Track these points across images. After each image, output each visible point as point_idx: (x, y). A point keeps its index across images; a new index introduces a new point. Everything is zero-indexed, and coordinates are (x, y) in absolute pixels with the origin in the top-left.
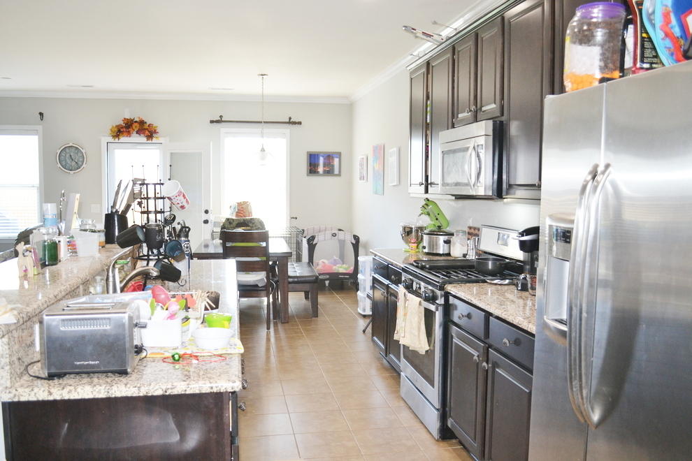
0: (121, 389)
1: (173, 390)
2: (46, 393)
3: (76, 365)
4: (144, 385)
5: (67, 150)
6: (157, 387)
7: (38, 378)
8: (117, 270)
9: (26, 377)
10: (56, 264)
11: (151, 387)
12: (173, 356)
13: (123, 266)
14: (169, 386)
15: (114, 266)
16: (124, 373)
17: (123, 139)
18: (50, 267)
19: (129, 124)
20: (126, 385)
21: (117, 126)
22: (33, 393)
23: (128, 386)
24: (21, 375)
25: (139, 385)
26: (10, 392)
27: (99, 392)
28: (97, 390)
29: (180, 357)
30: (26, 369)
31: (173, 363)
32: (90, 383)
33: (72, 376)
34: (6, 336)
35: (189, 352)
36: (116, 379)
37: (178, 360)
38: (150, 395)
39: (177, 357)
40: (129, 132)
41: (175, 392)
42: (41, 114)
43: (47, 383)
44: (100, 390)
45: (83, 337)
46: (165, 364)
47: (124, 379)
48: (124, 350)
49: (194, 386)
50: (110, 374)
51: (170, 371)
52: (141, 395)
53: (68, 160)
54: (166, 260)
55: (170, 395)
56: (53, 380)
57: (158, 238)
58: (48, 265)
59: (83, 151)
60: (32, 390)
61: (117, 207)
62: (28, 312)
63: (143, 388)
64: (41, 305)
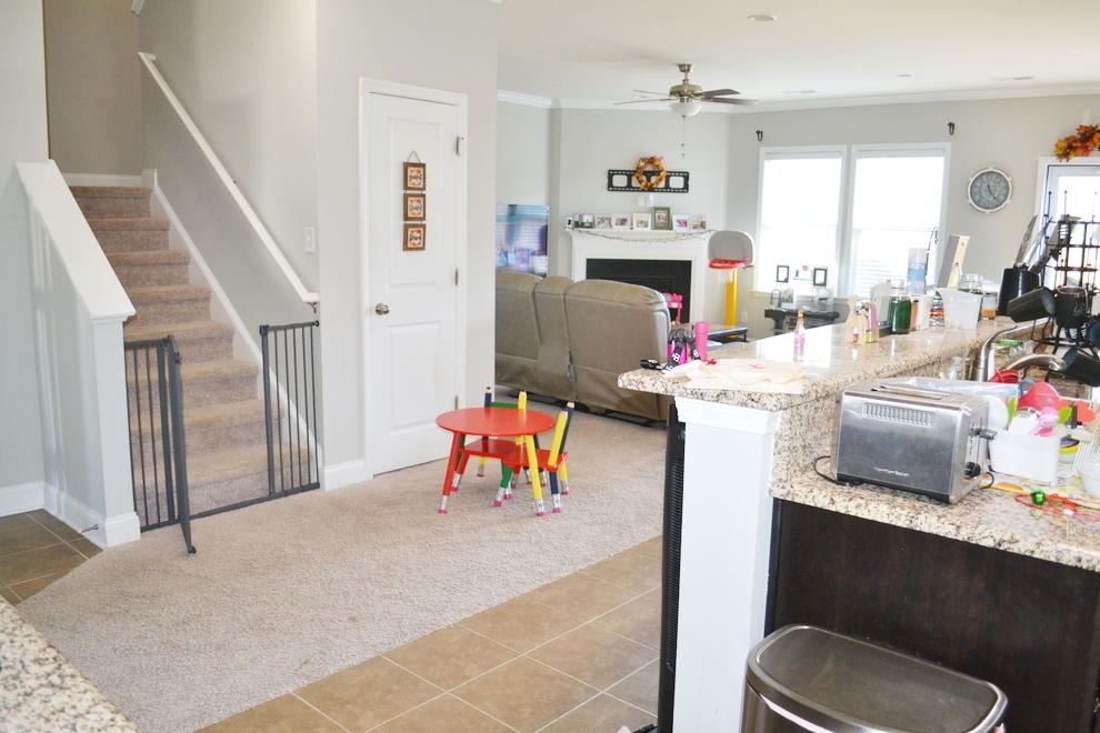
0: (932, 521)
1: (1012, 546)
2: (828, 500)
3: (877, 472)
4: (966, 524)
5: (984, 178)
6: (987, 533)
7: (826, 478)
8: (992, 353)
9: (811, 474)
10: (906, 333)
11: (977, 532)
12: (1034, 495)
13: (1007, 350)
14: (1007, 537)
15: (989, 346)
16: (943, 500)
17: (1075, 160)
18: (897, 336)
19: (1088, 134)
20: (940, 517)
21: (1067, 139)
22: (811, 496)
23: (943, 520)
24: (804, 470)
25: (958, 523)
26: (783, 487)
27: (898, 517)
28: (896, 514)
29: (1045, 498)
30: (814, 464)
31: (1031, 506)
32: (889, 503)
33: (871, 486)
34: (789, 411)
35: (1063, 495)
36: (930, 506)
37: (1041, 504)
38: (974, 542)
39: (1040, 497)
40: (1086, 147)
41: (1015, 549)
42: (951, 125)
43: (834, 488)
44: (900, 515)
45: (891, 435)
46: (1017, 504)
47: (941, 510)
48: (949, 466)
49: (1049, 548)
50: (924, 498)
51: (1020, 516)
52: (960, 538)
53: (984, 193)
54: (1088, 351)
55: (1005, 552)
56: (844, 485)
57: (1077, 312)
58: (894, 333)
59: (1009, 179)
60: (811, 492)
61: (1026, 260)
62: (825, 386)
63: (964, 528)
64: (850, 380)
